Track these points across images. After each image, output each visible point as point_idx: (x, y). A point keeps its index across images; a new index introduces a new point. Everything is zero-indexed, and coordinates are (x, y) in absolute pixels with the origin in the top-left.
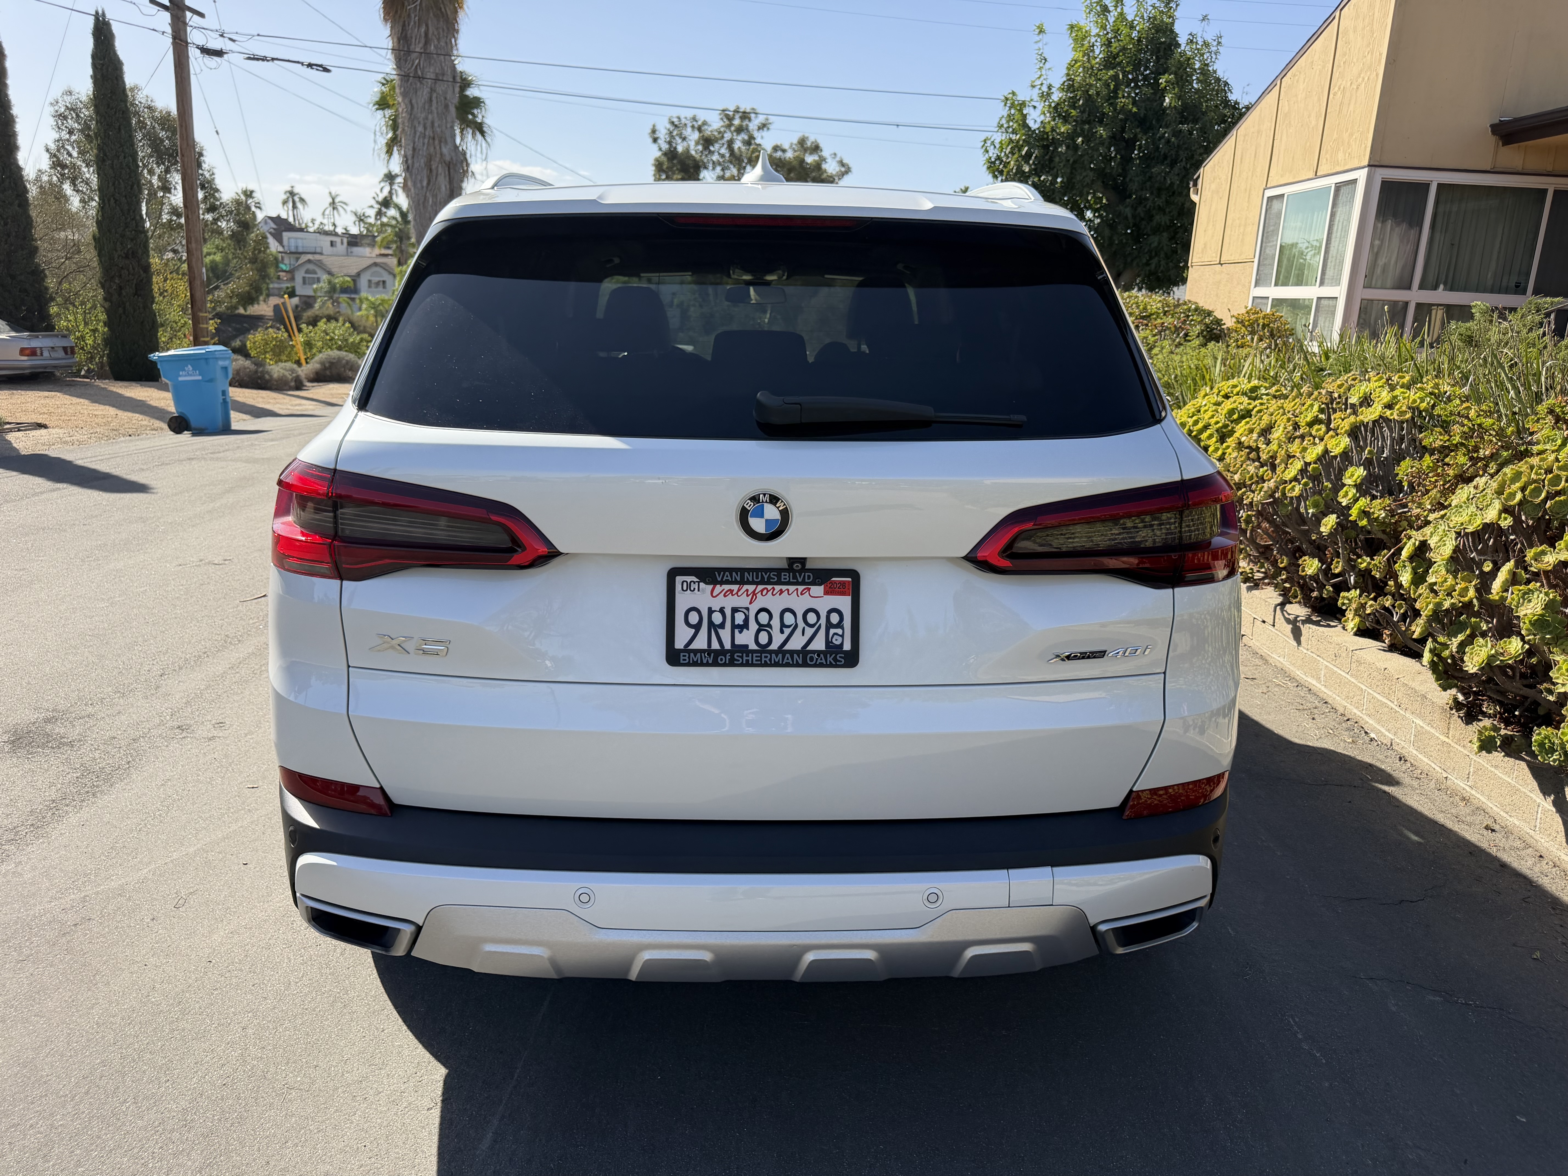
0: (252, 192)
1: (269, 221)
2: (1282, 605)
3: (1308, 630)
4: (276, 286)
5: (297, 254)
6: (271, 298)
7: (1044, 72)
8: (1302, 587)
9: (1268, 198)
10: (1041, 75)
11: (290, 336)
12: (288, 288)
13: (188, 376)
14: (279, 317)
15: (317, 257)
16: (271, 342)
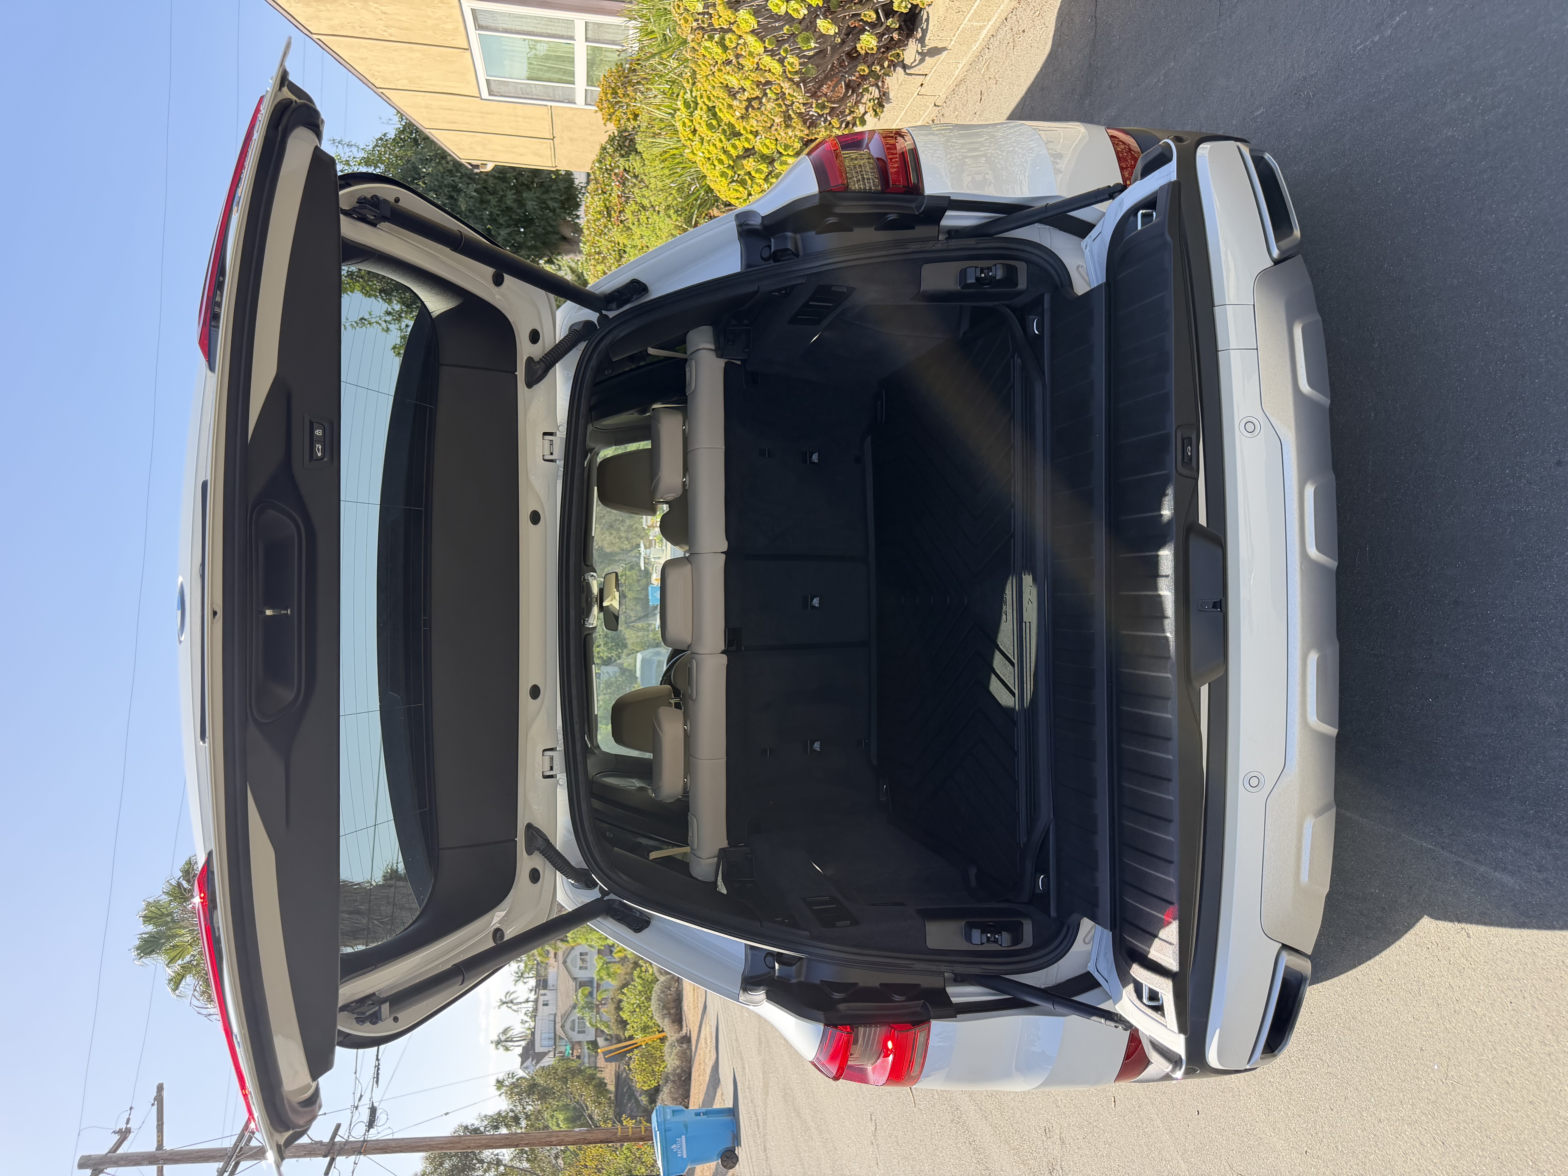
0: (498, 1081)
1: (525, 1065)
2: (905, 67)
3: (931, 41)
4: (586, 1060)
5: (555, 1038)
6: (598, 1065)
7: (373, 320)
8: (888, 49)
9: (490, 95)
10: (377, 323)
11: (636, 1048)
12: (588, 1048)
13: (682, 1148)
14: (619, 1057)
15: (558, 1019)
16: (643, 1065)
